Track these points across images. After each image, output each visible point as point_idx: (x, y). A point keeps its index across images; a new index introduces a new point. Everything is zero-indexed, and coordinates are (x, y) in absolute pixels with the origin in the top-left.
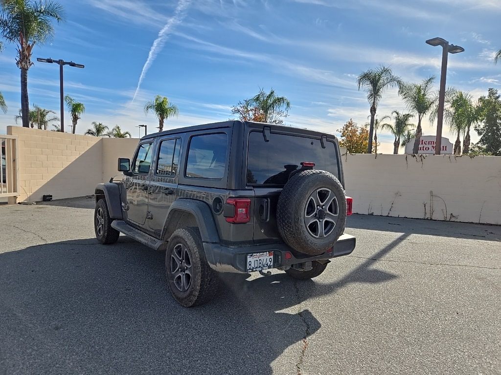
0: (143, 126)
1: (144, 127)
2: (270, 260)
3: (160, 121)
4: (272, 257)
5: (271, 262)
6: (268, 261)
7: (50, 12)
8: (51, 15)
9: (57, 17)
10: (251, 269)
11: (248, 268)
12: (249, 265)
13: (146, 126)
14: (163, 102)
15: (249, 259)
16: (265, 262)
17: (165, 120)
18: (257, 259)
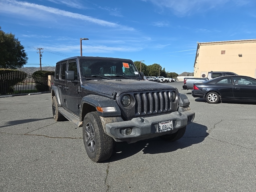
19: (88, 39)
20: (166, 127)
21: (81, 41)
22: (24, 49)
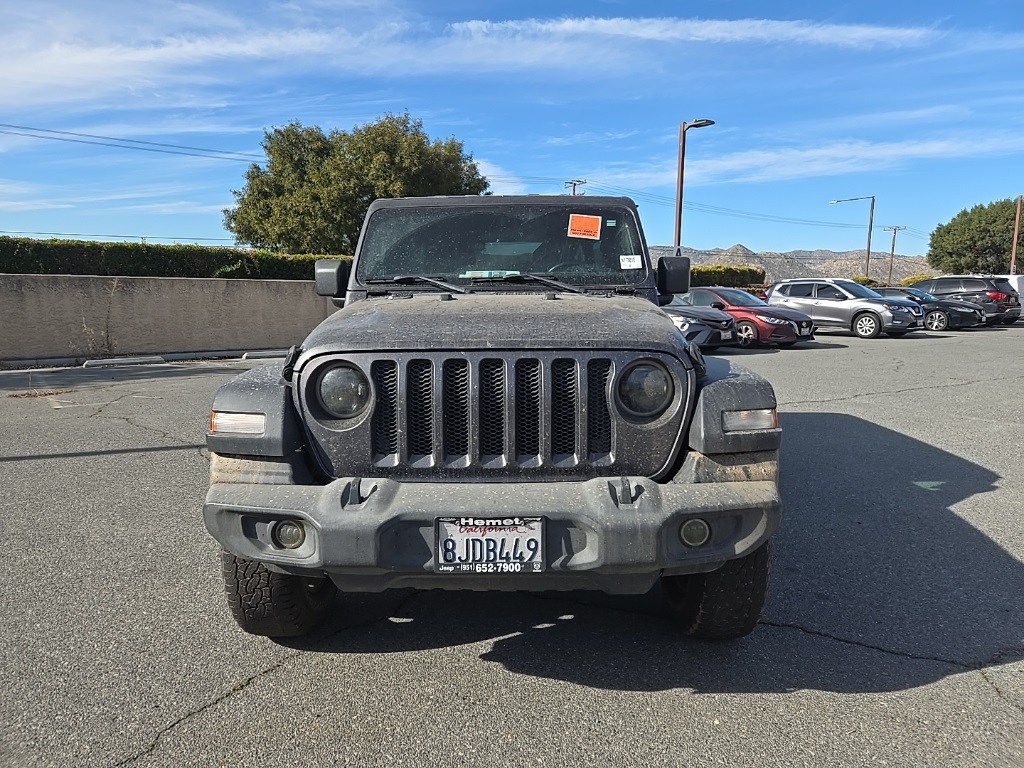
19: (713, 123)
20: (493, 550)
21: (684, 132)
22: (488, 190)
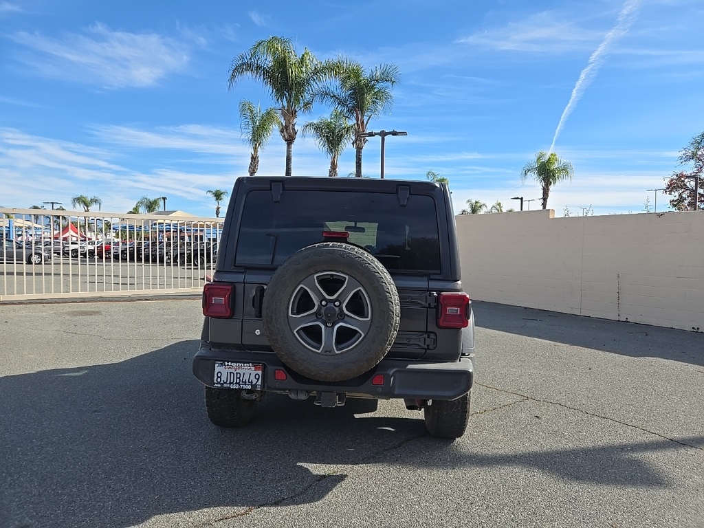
0: (518, 198)
1: (520, 200)
2: (257, 377)
3: (544, 189)
4: (260, 372)
5: (258, 379)
6: (252, 378)
7: (386, 78)
8: (386, 80)
9: (391, 80)
10: (221, 384)
11: (215, 381)
12: (218, 377)
13: (522, 199)
14: (549, 160)
15: (218, 369)
16: (246, 378)
17: (551, 188)
18: (233, 371)
